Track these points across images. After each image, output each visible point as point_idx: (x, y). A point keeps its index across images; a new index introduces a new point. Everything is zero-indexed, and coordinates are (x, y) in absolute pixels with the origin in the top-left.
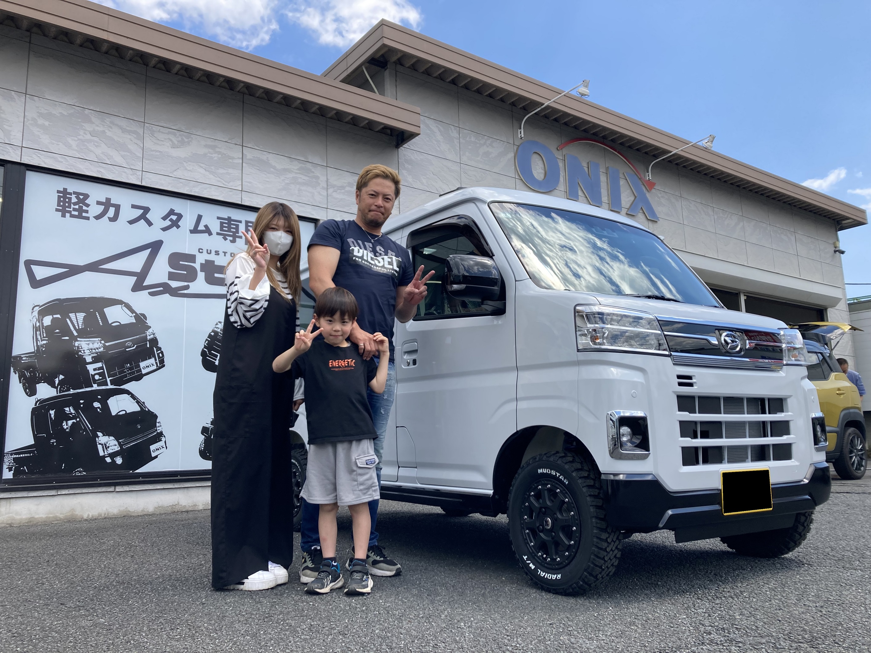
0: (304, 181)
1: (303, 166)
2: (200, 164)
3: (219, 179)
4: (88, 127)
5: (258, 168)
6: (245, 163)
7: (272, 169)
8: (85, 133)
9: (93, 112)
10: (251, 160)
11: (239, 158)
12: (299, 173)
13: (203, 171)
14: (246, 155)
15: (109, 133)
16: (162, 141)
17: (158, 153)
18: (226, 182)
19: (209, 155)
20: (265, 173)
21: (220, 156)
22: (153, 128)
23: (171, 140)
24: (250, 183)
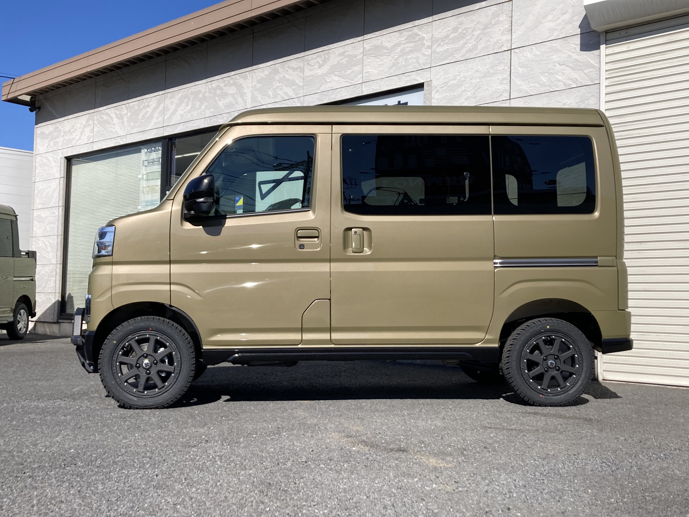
0: (410, 48)
1: (411, 33)
2: (335, 73)
3: (347, 80)
4: (277, 77)
5: (374, 55)
6: (365, 55)
7: (385, 51)
8: (276, 83)
9: (279, 64)
10: (369, 50)
11: (361, 53)
12: (408, 42)
13: (336, 78)
14: (366, 47)
15: (287, 76)
16: (313, 66)
17: (311, 78)
18: (351, 80)
19: (341, 62)
20: (379, 57)
21: (348, 58)
22: (309, 58)
23: (318, 62)
24: (368, 72)
